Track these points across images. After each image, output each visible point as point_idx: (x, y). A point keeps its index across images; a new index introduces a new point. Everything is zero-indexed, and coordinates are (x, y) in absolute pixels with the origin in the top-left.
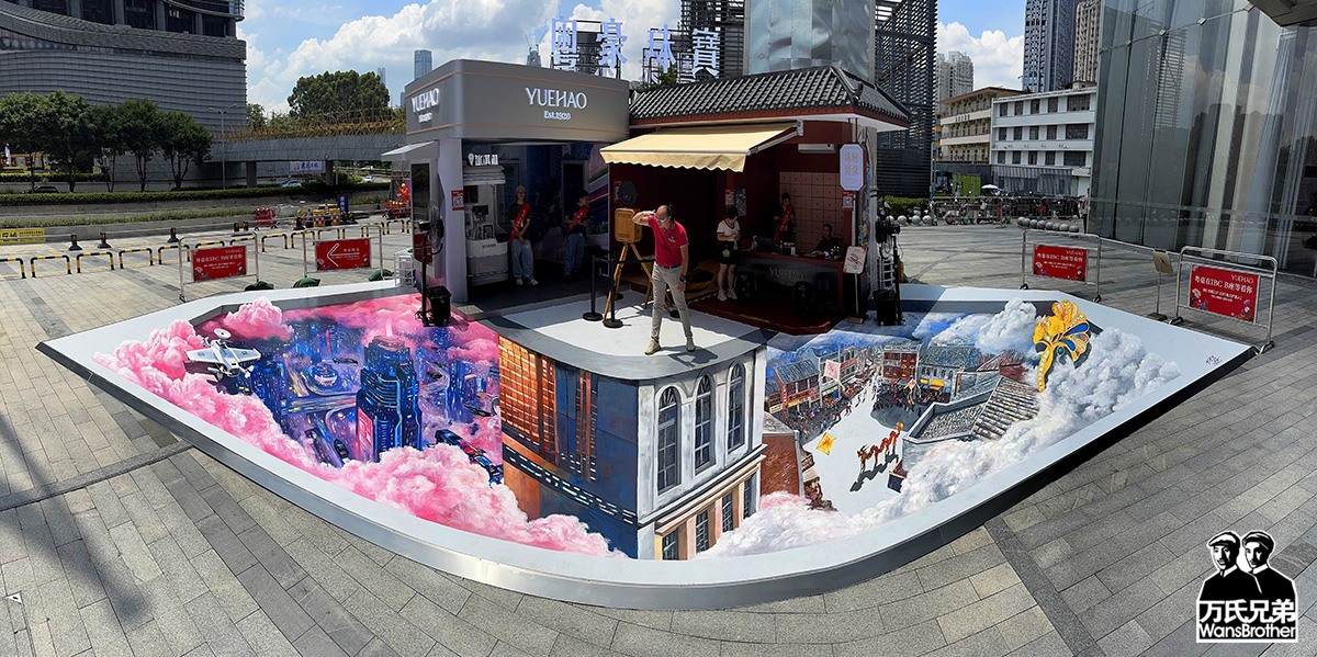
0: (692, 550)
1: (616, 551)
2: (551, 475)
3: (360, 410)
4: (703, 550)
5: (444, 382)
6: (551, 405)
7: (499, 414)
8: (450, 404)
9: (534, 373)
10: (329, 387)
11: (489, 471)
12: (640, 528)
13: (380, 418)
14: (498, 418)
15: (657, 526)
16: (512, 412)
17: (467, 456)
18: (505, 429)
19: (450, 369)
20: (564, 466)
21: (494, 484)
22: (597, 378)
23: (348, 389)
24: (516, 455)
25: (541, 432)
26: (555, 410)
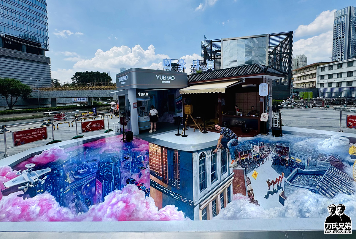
0: (211, 216)
1: (187, 218)
2: (166, 189)
3: (97, 180)
4: (215, 216)
5: (130, 160)
7: (149, 167)
8: (132, 167)
9: (160, 152)
10: (84, 173)
11: (145, 192)
12: (194, 207)
13: (106, 180)
14: (149, 169)
15: (200, 206)
16: (153, 166)
17: (137, 187)
18: (151, 173)
19: (132, 155)
20: (170, 184)
21: (147, 197)
22: (180, 152)
23: (92, 171)
24: (154, 183)
25: (163, 172)
26: (167, 163)
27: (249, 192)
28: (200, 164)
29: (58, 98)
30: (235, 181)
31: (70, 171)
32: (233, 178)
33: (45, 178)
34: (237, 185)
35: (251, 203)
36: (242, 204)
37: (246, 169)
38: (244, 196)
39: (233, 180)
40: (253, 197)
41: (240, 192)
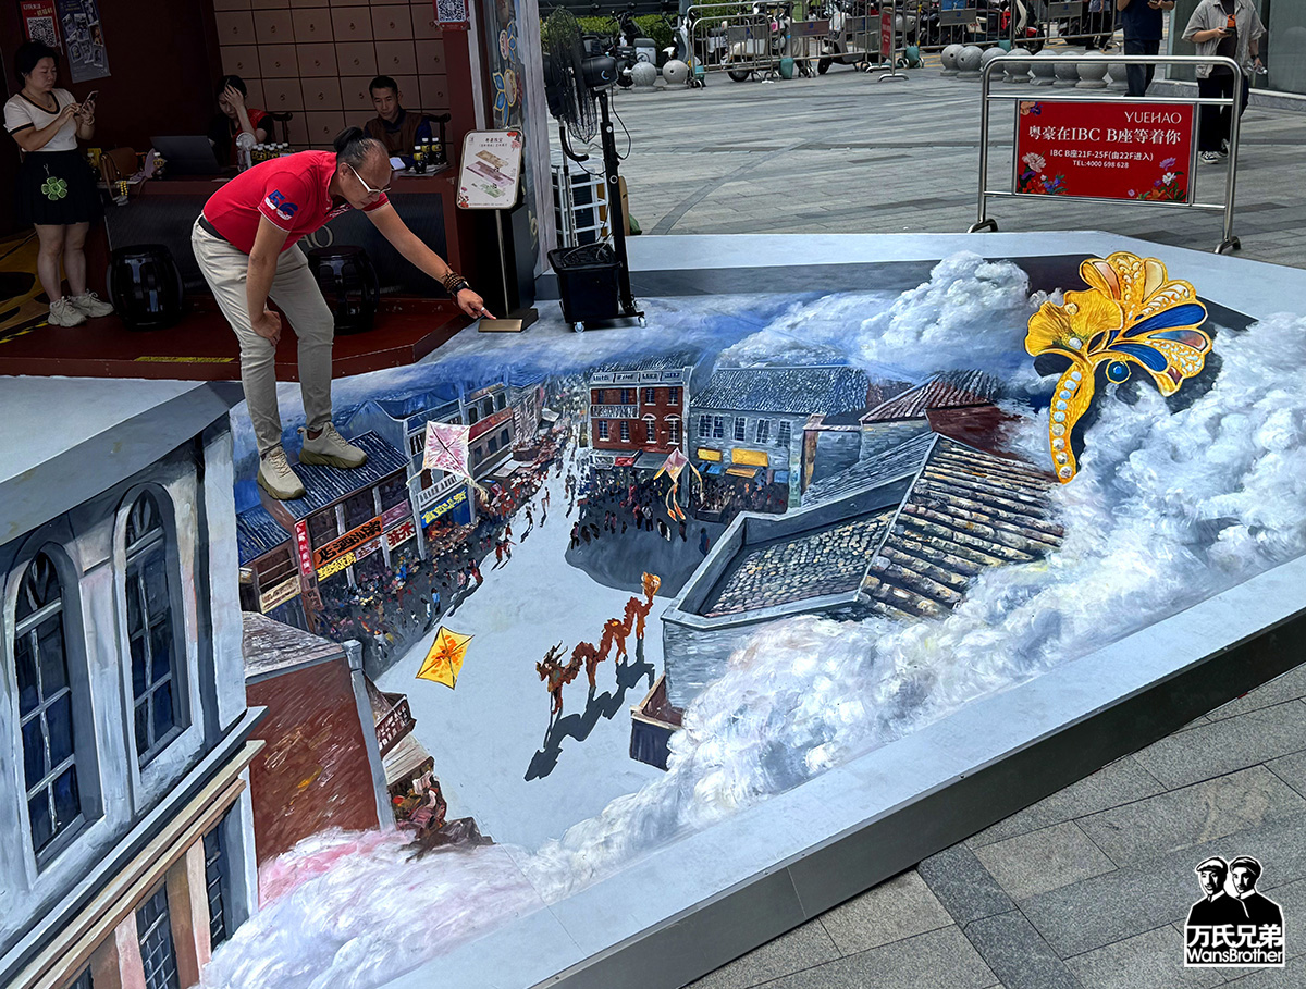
27: (401, 787)
30: (275, 762)
32: (253, 747)
34: (293, 787)
35: (420, 855)
37: (366, 643)
38: (357, 833)
39: (257, 765)
40: (434, 810)
41: (319, 827)
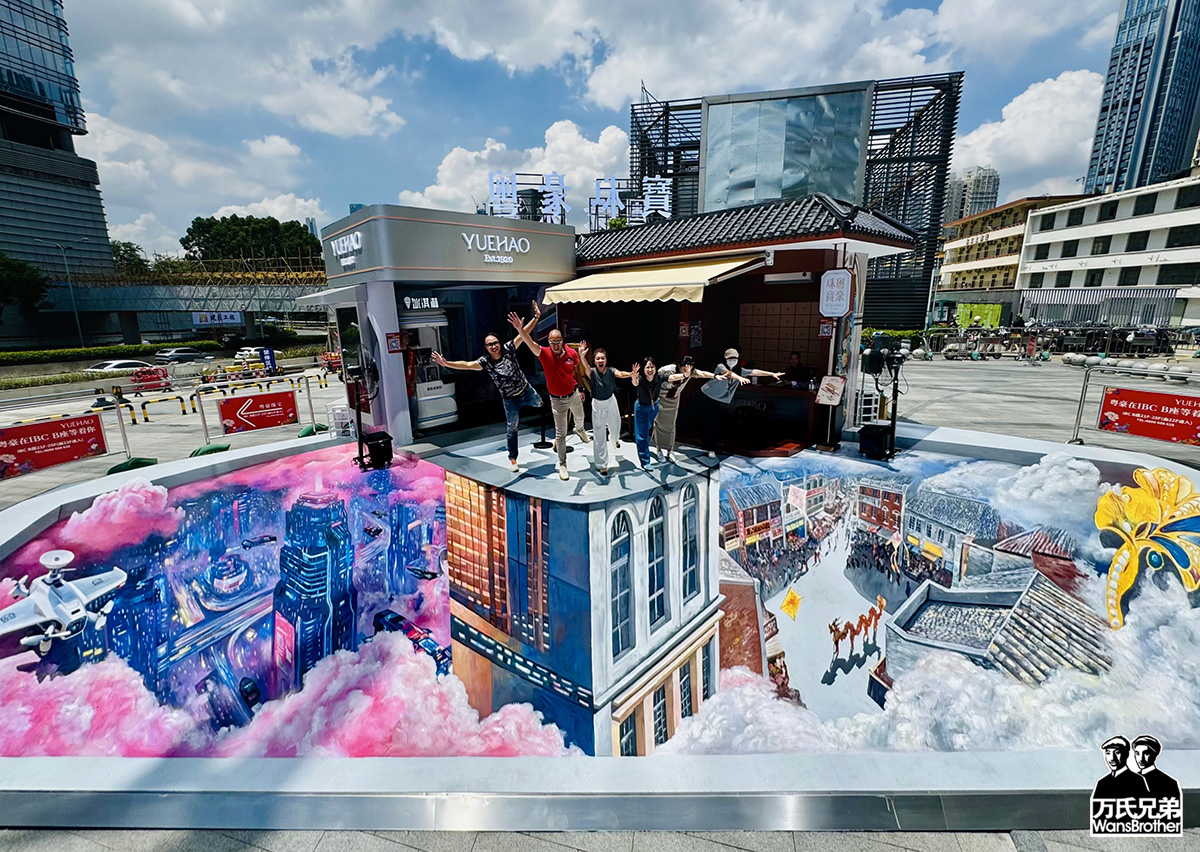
0: (651, 742)
1: (573, 747)
2: (503, 648)
3: (278, 616)
4: (662, 742)
5: (384, 541)
6: (501, 549)
7: (446, 572)
8: (391, 571)
9: (483, 507)
10: (236, 593)
11: (435, 658)
12: (596, 711)
13: (305, 618)
14: (446, 578)
15: (614, 709)
16: (460, 567)
17: (411, 642)
18: (455, 594)
19: (391, 519)
20: (515, 633)
21: (441, 675)
22: (548, 505)
23: (262, 586)
24: (465, 629)
25: (492, 590)
26: (506, 557)
27: (772, 661)
28: (613, 561)
29: (142, 312)
30: (728, 624)
31: (189, 582)
32: (720, 613)
33: (109, 607)
34: (733, 639)
35: (778, 698)
36: (749, 701)
37: (762, 583)
38: (755, 674)
39: (722, 621)
40: (784, 679)
41: (741, 663)
